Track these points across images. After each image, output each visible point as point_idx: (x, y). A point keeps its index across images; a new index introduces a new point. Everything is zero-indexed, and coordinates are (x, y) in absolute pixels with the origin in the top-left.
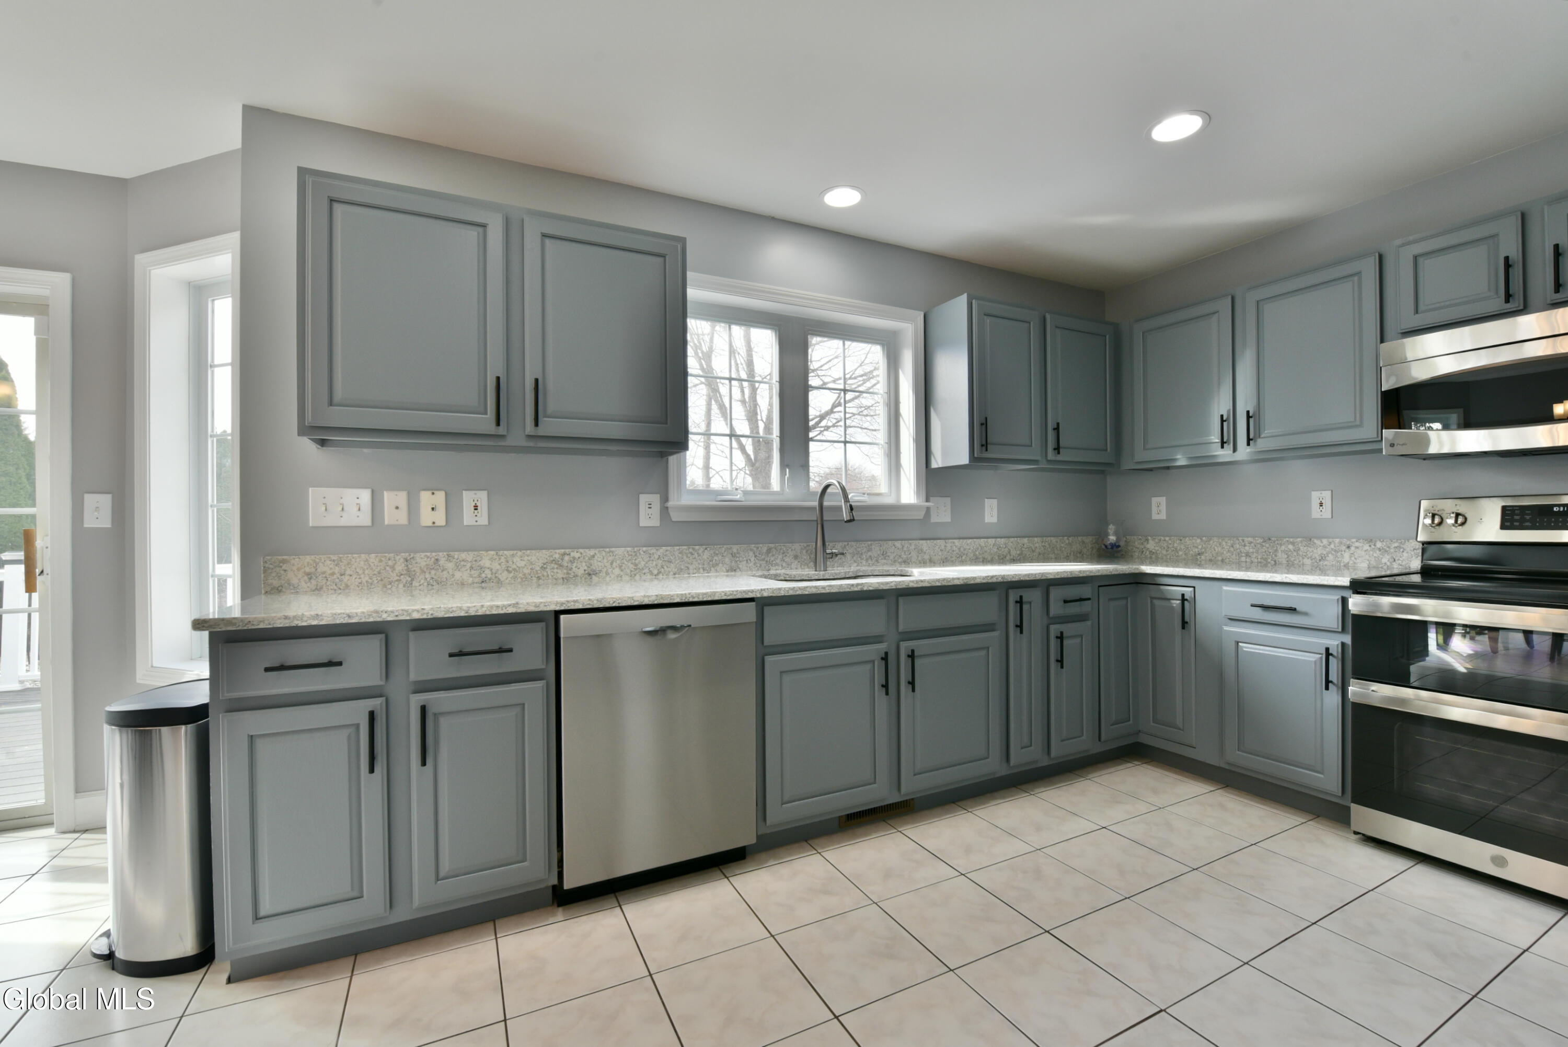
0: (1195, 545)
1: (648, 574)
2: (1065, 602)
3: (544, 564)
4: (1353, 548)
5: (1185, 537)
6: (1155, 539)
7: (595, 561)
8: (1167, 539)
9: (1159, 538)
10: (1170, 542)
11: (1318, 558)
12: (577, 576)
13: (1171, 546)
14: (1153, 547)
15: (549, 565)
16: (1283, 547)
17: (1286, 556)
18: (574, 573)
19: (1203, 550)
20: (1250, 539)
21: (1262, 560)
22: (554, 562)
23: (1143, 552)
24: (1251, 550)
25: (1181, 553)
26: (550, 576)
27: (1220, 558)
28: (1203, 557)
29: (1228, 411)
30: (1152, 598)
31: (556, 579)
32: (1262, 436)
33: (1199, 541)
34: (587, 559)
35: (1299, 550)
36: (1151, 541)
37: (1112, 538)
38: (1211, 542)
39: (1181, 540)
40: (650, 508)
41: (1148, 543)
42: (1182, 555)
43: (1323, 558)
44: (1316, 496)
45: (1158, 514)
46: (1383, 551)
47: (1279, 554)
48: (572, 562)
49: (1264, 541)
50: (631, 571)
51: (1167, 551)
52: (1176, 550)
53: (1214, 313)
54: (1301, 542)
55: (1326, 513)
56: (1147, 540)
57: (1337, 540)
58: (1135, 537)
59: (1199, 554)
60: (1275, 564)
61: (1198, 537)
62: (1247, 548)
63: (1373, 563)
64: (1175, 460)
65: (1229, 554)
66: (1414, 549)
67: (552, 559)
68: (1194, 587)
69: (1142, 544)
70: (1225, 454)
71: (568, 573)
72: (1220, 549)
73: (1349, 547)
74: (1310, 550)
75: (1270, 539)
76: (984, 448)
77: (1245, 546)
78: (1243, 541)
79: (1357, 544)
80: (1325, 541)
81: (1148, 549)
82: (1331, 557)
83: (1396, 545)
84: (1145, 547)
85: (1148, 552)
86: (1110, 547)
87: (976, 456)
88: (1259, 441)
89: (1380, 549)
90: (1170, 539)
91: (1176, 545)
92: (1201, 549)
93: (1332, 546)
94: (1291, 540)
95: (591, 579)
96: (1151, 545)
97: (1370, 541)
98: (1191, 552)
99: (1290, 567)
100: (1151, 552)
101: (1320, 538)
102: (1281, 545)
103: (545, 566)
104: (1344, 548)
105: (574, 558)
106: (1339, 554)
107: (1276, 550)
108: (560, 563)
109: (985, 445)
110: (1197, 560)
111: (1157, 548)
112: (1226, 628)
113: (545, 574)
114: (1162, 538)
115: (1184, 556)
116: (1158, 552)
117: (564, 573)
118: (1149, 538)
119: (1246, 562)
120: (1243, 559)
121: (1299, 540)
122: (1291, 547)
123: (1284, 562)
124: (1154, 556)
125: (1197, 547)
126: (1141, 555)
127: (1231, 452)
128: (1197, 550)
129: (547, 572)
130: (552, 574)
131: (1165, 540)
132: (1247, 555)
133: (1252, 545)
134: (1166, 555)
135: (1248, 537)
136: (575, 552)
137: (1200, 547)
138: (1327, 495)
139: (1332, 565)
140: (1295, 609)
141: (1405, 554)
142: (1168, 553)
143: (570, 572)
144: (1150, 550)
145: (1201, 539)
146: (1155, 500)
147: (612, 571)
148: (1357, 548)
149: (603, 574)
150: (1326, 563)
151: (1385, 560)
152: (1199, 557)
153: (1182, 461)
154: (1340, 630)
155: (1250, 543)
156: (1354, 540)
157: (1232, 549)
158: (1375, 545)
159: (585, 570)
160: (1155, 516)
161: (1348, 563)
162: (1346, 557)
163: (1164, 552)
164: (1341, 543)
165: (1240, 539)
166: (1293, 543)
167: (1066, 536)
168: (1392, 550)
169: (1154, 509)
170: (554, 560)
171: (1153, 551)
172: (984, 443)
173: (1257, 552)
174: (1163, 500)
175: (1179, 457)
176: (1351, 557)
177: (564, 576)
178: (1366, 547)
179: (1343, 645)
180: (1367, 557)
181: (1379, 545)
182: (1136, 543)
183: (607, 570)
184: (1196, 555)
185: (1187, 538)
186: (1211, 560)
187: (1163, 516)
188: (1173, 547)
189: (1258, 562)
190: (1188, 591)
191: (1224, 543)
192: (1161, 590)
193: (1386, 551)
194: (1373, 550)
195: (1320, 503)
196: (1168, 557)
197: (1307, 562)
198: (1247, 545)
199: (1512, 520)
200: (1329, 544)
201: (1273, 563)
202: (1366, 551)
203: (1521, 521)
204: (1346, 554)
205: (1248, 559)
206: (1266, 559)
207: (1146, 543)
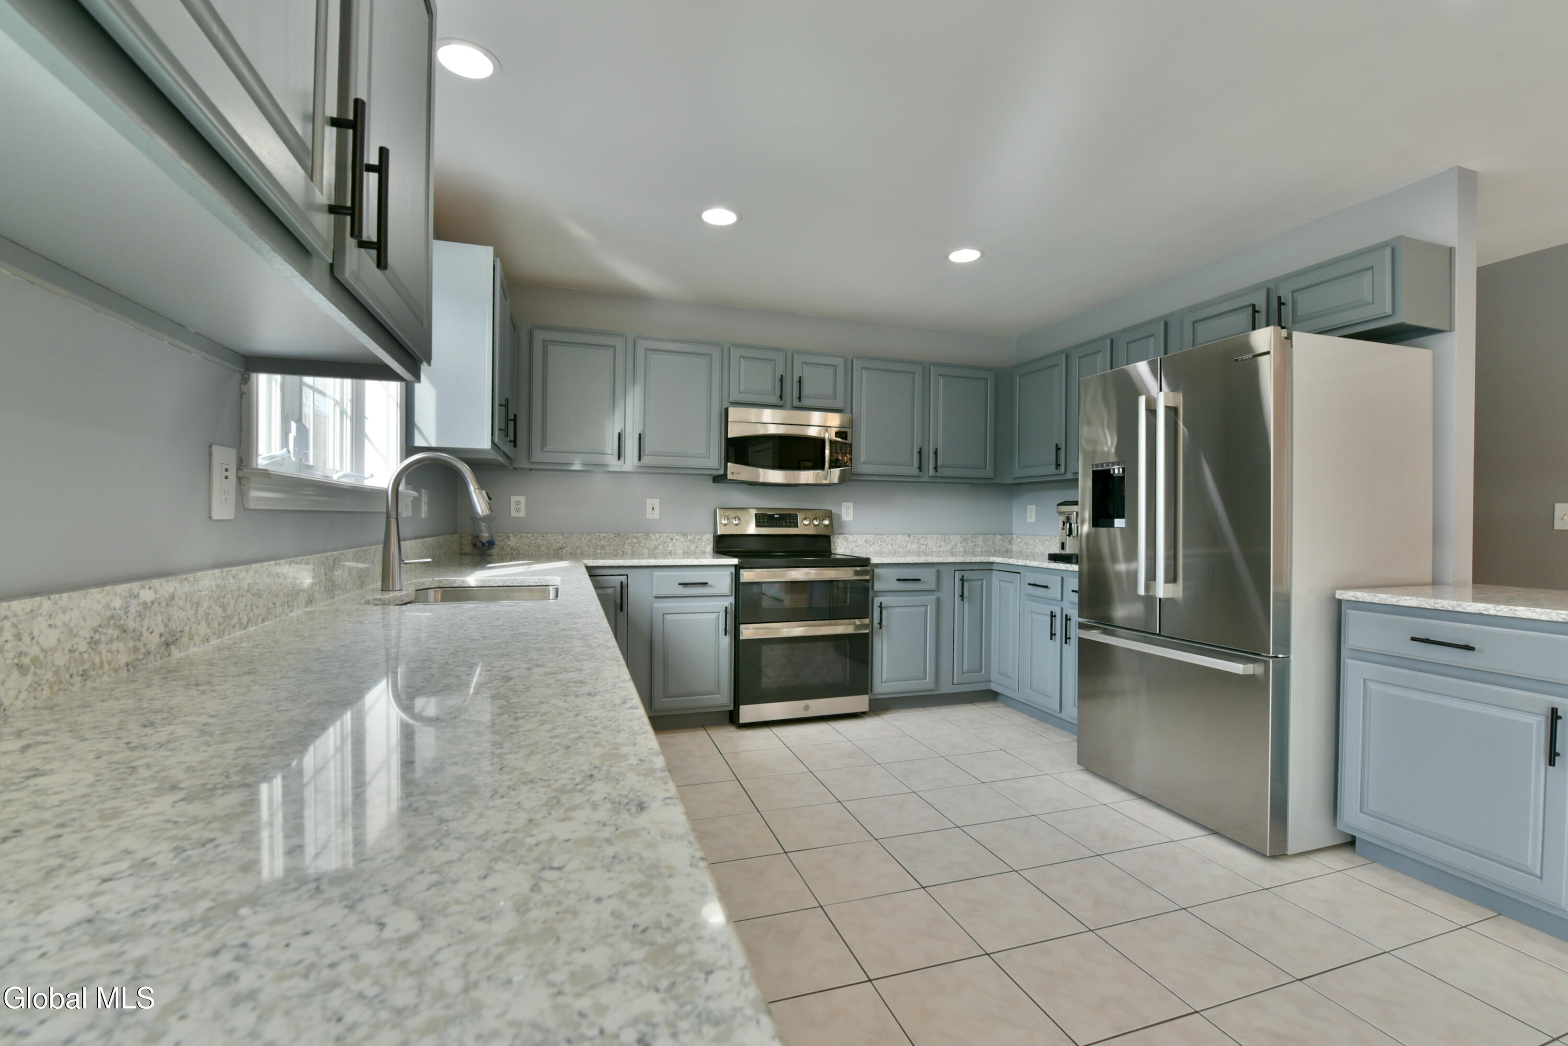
0: (558, 540)
1: (237, 627)
3: (96, 631)
4: (674, 540)
5: (548, 534)
6: (517, 536)
7: (175, 608)
8: (530, 535)
9: (521, 534)
10: (533, 538)
11: (653, 548)
12: (149, 653)
13: (532, 542)
14: (514, 544)
15: (104, 631)
16: (629, 541)
17: (631, 547)
18: (145, 645)
19: (564, 545)
20: (605, 535)
21: (614, 552)
22: (112, 622)
23: (503, 549)
24: (605, 544)
25: (543, 548)
26: (106, 665)
27: (579, 551)
28: (564, 551)
29: (622, 430)
31: (116, 671)
32: (645, 454)
33: (561, 537)
34: (164, 604)
35: (640, 542)
36: (512, 538)
37: (486, 536)
38: (572, 538)
39: (543, 536)
40: (226, 478)
41: (509, 539)
42: (544, 550)
43: (656, 548)
44: (650, 502)
45: (518, 511)
46: (692, 541)
47: (626, 546)
48: (141, 616)
49: (616, 536)
50: (220, 624)
51: (529, 547)
52: (539, 546)
53: (611, 346)
54: (642, 536)
55: (656, 515)
56: (508, 537)
57: (665, 535)
59: (561, 548)
60: (623, 554)
61: (560, 534)
62: (602, 542)
63: (686, 550)
64: (572, 465)
65: (588, 548)
66: (708, 540)
67: (109, 613)
68: (627, 575)
69: (503, 541)
71: (136, 650)
72: (579, 543)
73: (672, 539)
74: (648, 542)
75: (619, 535)
77: (600, 540)
78: (599, 536)
79: (677, 537)
80: (657, 535)
81: (509, 545)
82: (661, 547)
83: (699, 537)
84: (505, 544)
85: (509, 549)
88: (644, 458)
89: (689, 540)
90: (533, 536)
91: (538, 541)
92: (563, 544)
93: (662, 539)
94: (635, 535)
95: (169, 655)
96: (513, 542)
97: (684, 535)
98: (553, 547)
99: (634, 555)
100: (511, 548)
101: (654, 533)
102: (628, 539)
103: (97, 636)
104: (669, 540)
105: (145, 604)
106: (666, 544)
107: (624, 543)
108: (122, 622)
110: (558, 553)
111: (518, 545)
112: (656, 605)
113: (97, 660)
114: (525, 535)
115: (546, 551)
116: (520, 548)
117: (129, 650)
118: (511, 535)
119: (601, 553)
120: (599, 551)
121: (640, 534)
122: (635, 540)
123: (630, 552)
124: (515, 552)
125: (559, 543)
126: (501, 552)
127: (622, 464)
128: (558, 545)
129: (100, 654)
130: (109, 656)
131: (527, 537)
132: (602, 547)
133: (606, 539)
134: (528, 551)
135: (603, 533)
136: (147, 587)
137: (562, 542)
138: (657, 501)
139: (662, 553)
141: (703, 543)
142: (530, 548)
143: (139, 644)
144: (511, 546)
145: (563, 535)
146: (514, 499)
147: (197, 628)
148: (677, 540)
149: (185, 640)
150: (658, 551)
151: (692, 548)
152: (560, 551)
153: (577, 467)
155: (605, 538)
156: (675, 534)
157: (590, 543)
158: (687, 538)
159: (161, 635)
160: (514, 514)
161: (671, 551)
162: (670, 548)
163: (526, 548)
164: (667, 537)
165: (597, 534)
166: (636, 538)
168: (696, 541)
169: (523, 506)
170: (112, 617)
171: (515, 547)
173: (610, 546)
174: (522, 499)
175: (576, 462)
176: (673, 546)
177: (129, 660)
178: (682, 539)
179: (731, 604)
180: (682, 546)
181: (689, 537)
183: (191, 627)
184: (558, 550)
185: (550, 535)
187: (522, 514)
188: (535, 543)
189: (610, 553)
190: (623, 578)
191: (583, 539)
193: (693, 542)
194: (686, 541)
195: (653, 508)
196: (530, 552)
197: (646, 551)
198: (602, 539)
199: (760, 522)
200: (661, 537)
201: (621, 553)
202: (682, 542)
203: (764, 522)
204: (671, 545)
205: (603, 552)
206: (616, 551)
207: (507, 540)
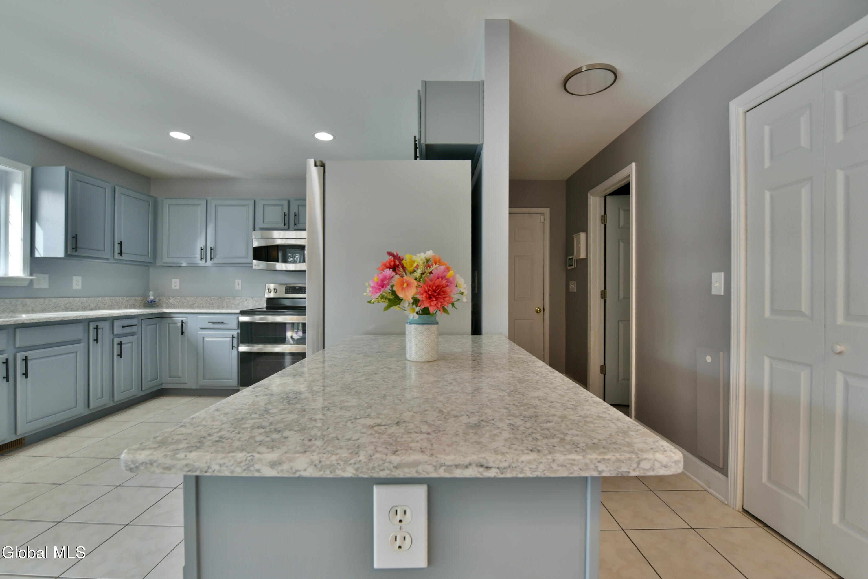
2: (123, 327)
4: (248, 300)
5: (187, 297)
6: (173, 298)
8: (179, 298)
9: (175, 297)
10: (180, 299)
16: (225, 301)
17: (226, 304)
19: (194, 303)
20: (213, 298)
23: (167, 304)
24: (214, 302)
25: (185, 304)
27: (201, 306)
28: (195, 305)
29: (204, 246)
30: (169, 323)
32: (216, 257)
33: (193, 298)
35: (231, 301)
36: (171, 299)
37: (151, 298)
38: (198, 299)
39: (185, 298)
41: (170, 300)
42: (185, 305)
43: (238, 304)
44: (237, 281)
45: (175, 286)
46: (256, 301)
49: (218, 298)
51: (179, 303)
52: (183, 303)
53: (200, 205)
55: (240, 288)
56: (170, 299)
57: (243, 298)
58: (164, 297)
59: (193, 304)
60: (222, 307)
61: (193, 297)
62: (212, 301)
64: (182, 263)
65: (205, 304)
66: (264, 301)
68: (187, 317)
69: (167, 300)
70: (202, 263)
72: (202, 302)
73: (246, 300)
74: (234, 301)
75: (220, 297)
76: (74, 250)
77: (211, 300)
78: (211, 298)
79: (249, 299)
80: (239, 298)
81: (170, 302)
82: (241, 304)
83: (260, 299)
84: (168, 302)
85: (170, 304)
86: (150, 302)
87: (69, 253)
88: (215, 259)
89: (255, 301)
90: (180, 298)
91: (183, 300)
93: (241, 300)
94: (228, 298)
96: (172, 301)
97: (253, 298)
98: (190, 303)
99: (227, 308)
101: (237, 297)
102: (224, 300)
104: (245, 300)
106: (243, 302)
107: (223, 302)
109: (75, 249)
110: (192, 307)
111: (174, 302)
112: (199, 332)
114: (177, 297)
115: (187, 305)
116: (175, 304)
118: (171, 297)
120: (211, 306)
121: (231, 298)
122: (228, 300)
125: (192, 301)
126: (166, 305)
127: (205, 262)
128: (192, 302)
131: (178, 298)
132: (212, 304)
133: (214, 300)
137: (193, 301)
138: (240, 281)
139: (241, 307)
140: (223, 323)
141: (262, 302)
142: (179, 304)
144: (171, 303)
145: (194, 298)
146: (174, 280)
148: (249, 300)
150: (239, 306)
151: (257, 304)
152: (193, 305)
153: (184, 264)
154: (237, 328)
155: (213, 299)
156: (248, 297)
157: (206, 302)
160: (174, 288)
161: (246, 306)
163: (178, 304)
166: (229, 299)
167: (125, 297)
168: (258, 300)
169: (173, 284)
171: (172, 303)
172: (74, 247)
173: (216, 303)
174: (177, 280)
175: (183, 262)
178: (252, 300)
179: (238, 333)
180: (252, 303)
181: (255, 299)
182: (164, 300)
185: (189, 297)
186: (198, 307)
187: (178, 287)
188: (182, 301)
189: (216, 307)
190: (184, 319)
191: (203, 299)
192: (173, 319)
195: (238, 284)
196: (179, 306)
197: (233, 306)
198: (212, 300)
199: (287, 291)
200: (241, 299)
201: (221, 307)
202: (251, 301)
203: (289, 291)
204: (246, 303)
205: (213, 306)
206: (219, 305)
207: (169, 300)
